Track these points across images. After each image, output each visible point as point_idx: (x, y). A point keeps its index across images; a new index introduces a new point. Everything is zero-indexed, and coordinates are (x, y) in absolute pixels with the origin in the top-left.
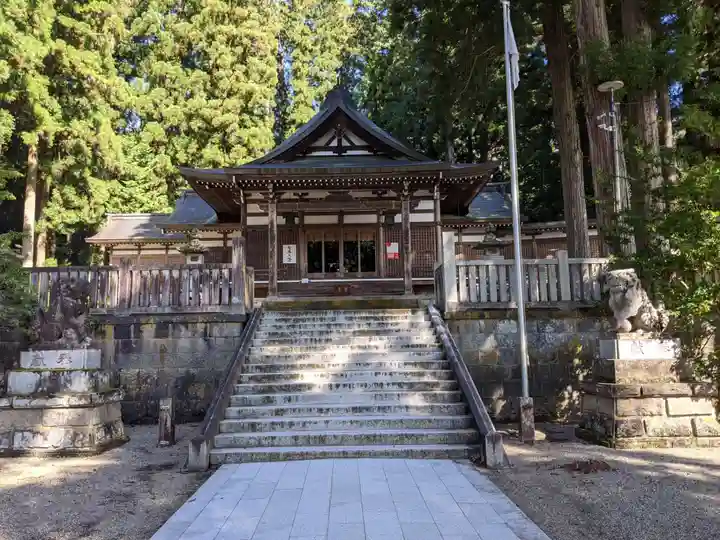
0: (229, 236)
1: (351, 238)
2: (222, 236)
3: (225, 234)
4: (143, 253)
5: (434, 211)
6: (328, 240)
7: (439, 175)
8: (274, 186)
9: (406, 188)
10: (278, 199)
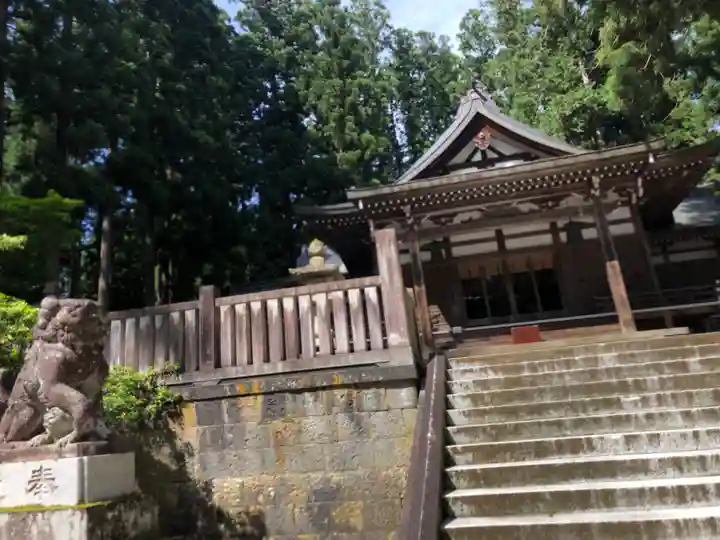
5: (634, 219)
7: (648, 158)
8: (412, 207)
9: (596, 186)
10: (419, 224)
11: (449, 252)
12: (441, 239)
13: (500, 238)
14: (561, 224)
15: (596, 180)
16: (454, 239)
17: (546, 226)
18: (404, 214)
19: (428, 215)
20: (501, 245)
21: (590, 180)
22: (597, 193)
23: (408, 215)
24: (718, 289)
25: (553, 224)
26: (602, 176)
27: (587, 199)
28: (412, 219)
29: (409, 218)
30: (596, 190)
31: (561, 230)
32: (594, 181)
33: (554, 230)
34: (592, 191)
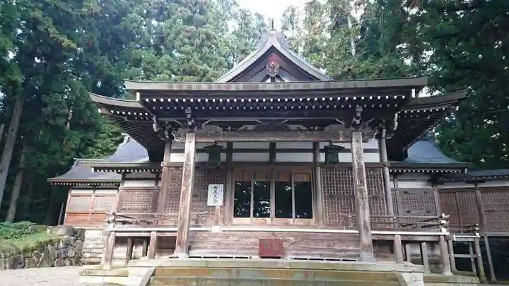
1: (284, 179)
4: (97, 192)
5: (380, 151)
7: (410, 93)
8: (193, 109)
9: (359, 115)
10: (200, 127)
11: (229, 157)
13: (273, 150)
14: (322, 146)
15: (359, 109)
17: (310, 146)
18: (186, 115)
19: (211, 120)
20: (272, 156)
21: (354, 107)
22: (358, 122)
23: (189, 116)
24: (443, 222)
25: (316, 144)
26: (365, 106)
27: (347, 126)
28: (193, 121)
29: (190, 120)
30: (357, 118)
31: (322, 151)
32: (357, 110)
33: (314, 150)
34: (354, 120)
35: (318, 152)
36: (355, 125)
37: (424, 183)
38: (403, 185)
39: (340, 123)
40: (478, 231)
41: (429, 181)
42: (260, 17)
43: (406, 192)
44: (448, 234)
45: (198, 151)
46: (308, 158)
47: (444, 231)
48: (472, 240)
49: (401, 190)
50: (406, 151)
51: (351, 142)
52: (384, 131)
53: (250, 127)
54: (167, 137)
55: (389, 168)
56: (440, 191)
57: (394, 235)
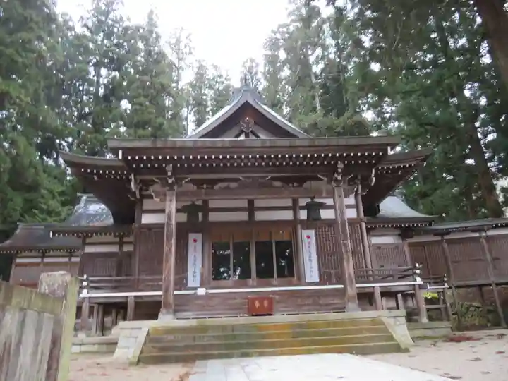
0: (126, 239)
1: (264, 238)
2: (117, 240)
3: (121, 238)
4: (46, 260)
5: (357, 206)
6: (236, 241)
7: (387, 150)
8: (175, 167)
9: (340, 170)
10: (180, 186)
11: (205, 216)
12: (199, 203)
13: (251, 208)
14: (303, 202)
15: (340, 165)
16: (212, 204)
17: (289, 203)
18: (166, 172)
19: (190, 177)
20: (251, 215)
21: (336, 164)
22: (339, 178)
23: (169, 174)
24: (418, 272)
25: (295, 201)
26: (346, 162)
27: (329, 182)
28: (173, 179)
29: (170, 177)
30: (339, 174)
31: (302, 208)
32: (338, 166)
33: (295, 207)
34: (336, 175)
35: (298, 208)
36: (336, 180)
37: (395, 237)
38: (376, 240)
39: (322, 180)
40: (446, 282)
41: (399, 235)
42: (216, 67)
43: (379, 247)
44: (422, 283)
45: (178, 211)
46: (288, 215)
47: (419, 281)
48: (441, 290)
49: (374, 245)
50: (378, 206)
51: (333, 197)
52: (360, 187)
53: (233, 185)
54: (138, 197)
55: (366, 223)
56: (410, 245)
57: (374, 287)
